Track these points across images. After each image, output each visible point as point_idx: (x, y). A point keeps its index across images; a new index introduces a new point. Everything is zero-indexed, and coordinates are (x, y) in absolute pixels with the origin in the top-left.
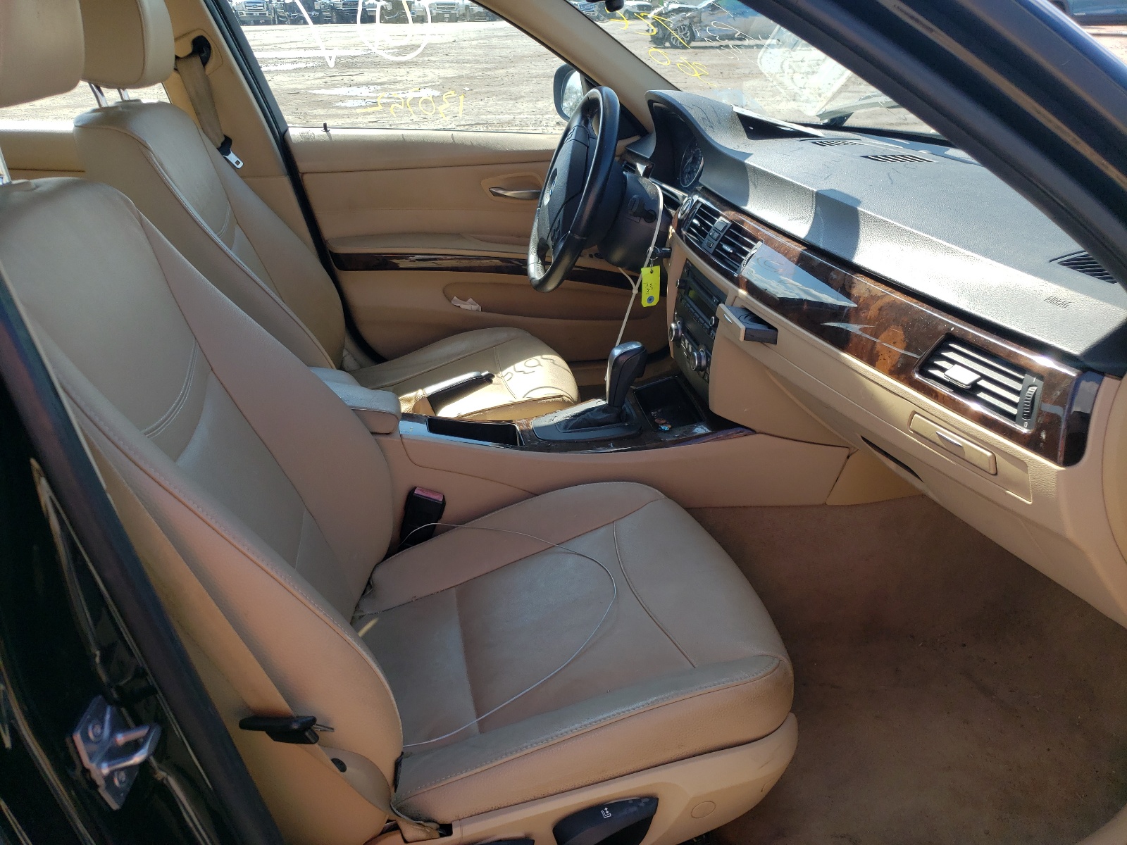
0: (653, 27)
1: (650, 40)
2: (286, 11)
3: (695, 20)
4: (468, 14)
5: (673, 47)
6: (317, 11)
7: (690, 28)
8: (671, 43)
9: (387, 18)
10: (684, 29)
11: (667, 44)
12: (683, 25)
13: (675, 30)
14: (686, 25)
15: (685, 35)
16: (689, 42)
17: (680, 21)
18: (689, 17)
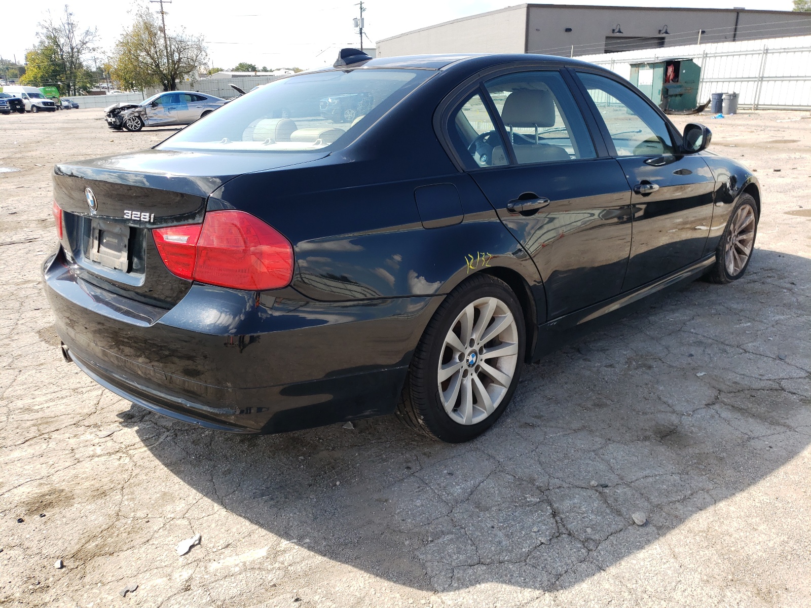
0: (110, 118)
1: (110, 127)
3: (142, 113)
5: (130, 131)
7: (139, 117)
10: (136, 119)
11: (125, 129)
12: (134, 116)
13: (129, 120)
14: (137, 117)
15: (137, 123)
16: (141, 128)
17: (131, 114)
18: (137, 112)
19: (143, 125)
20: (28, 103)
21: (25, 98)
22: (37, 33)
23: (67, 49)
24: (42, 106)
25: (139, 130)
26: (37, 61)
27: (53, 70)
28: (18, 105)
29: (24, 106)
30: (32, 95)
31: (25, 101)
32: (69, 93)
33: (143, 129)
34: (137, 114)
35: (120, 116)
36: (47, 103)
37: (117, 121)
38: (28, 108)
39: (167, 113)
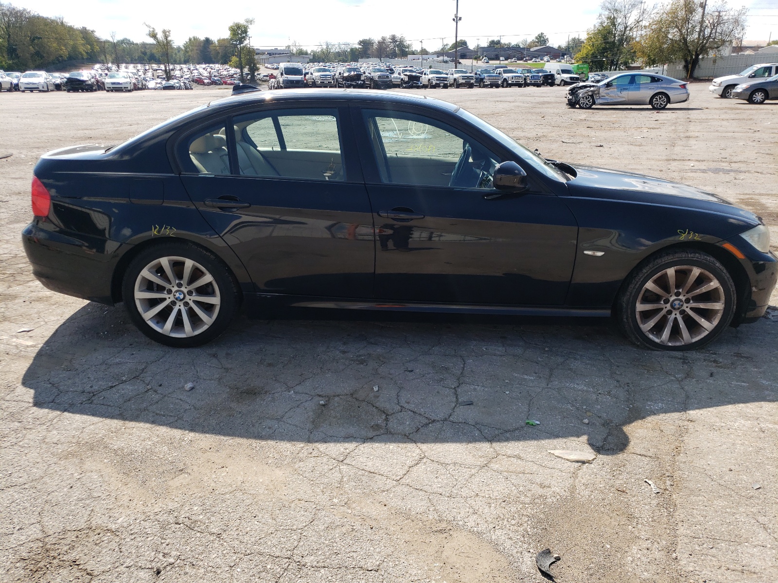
0: (569, 96)
1: (567, 103)
2: (343, 81)
3: (596, 92)
4: (455, 84)
5: (581, 108)
6: (362, 81)
7: (592, 96)
8: (580, 105)
9: (404, 86)
10: (589, 98)
11: (577, 106)
12: (588, 95)
13: (583, 98)
14: (590, 95)
15: (588, 101)
16: (592, 105)
17: (586, 93)
18: (591, 91)
19: (594, 103)
20: (559, 78)
21: (558, 74)
22: (600, 15)
23: (621, 28)
24: (569, 80)
25: (590, 108)
26: (593, 40)
27: (603, 48)
28: (550, 79)
29: (555, 80)
30: (564, 71)
31: (557, 76)
32: (611, 68)
33: (594, 106)
34: (590, 93)
35: (577, 94)
36: (574, 78)
37: (574, 98)
38: (557, 82)
39: (619, 93)
